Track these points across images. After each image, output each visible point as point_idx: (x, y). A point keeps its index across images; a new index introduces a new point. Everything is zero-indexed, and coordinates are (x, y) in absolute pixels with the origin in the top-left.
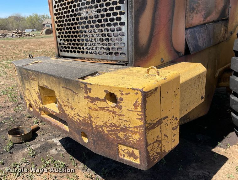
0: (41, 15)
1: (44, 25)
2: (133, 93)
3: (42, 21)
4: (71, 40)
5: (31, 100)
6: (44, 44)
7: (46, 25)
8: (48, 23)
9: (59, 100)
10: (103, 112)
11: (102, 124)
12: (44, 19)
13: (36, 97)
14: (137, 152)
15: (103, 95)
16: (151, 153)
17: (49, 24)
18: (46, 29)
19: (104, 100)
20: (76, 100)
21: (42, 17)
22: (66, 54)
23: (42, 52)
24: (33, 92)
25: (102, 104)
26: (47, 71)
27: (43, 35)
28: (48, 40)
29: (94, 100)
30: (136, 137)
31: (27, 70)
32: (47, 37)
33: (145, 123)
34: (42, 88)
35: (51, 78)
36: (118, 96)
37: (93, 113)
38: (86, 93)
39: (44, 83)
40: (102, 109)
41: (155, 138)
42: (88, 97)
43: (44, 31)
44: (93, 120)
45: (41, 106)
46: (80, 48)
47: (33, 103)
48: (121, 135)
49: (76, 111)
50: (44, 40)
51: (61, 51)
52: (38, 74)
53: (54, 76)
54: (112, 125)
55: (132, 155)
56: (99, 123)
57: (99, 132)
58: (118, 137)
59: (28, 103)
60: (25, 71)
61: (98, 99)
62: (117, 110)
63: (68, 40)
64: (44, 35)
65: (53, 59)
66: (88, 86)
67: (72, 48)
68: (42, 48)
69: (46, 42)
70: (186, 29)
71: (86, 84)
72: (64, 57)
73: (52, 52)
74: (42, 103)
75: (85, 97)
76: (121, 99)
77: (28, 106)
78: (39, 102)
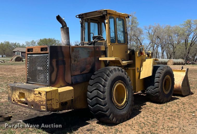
0: (13, 43)
1: (14, 52)
2: (44, 92)
3: (13, 48)
4: (32, 78)
5: (15, 98)
6: (14, 71)
7: (16, 52)
8: (18, 51)
9: (26, 96)
10: (37, 97)
11: (37, 101)
12: (15, 46)
13: (17, 96)
14: (45, 107)
15: (37, 93)
16: (48, 107)
17: (20, 51)
18: (16, 57)
19: (38, 94)
20: (31, 95)
21: (13, 45)
22: (30, 82)
23: (12, 78)
24: (16, 95)
25: (37, 95)
26: (23, 87)
27: (12, 61)
28: (18, 67)
29: (35, 94)
30: (45, 103)
31: (15, 87)
32: (17, 64)
33: (46, 99)
34: (20, 93)
35: (24, 89)
36: (41, 93)
37: (35, 98)
38: (34, 93)
39: (22, 91)
40: (37, 96)
41: (50, 104)
42: (34, 94)
43: (14, 58)
44: (35, 100)
45: (19, 99)
46: (36, 81)
47: (15, 99)
48: (41, 103)
49: (31, 98)
50: (13, 67)
51: (28, 81)
52: (19, 88)
53: (25, 89)
54: (39, 101)
55: (44, 108)
56: (36, 100)
57: (36, 103)
58: (41, 104)
59: (13, 99)
60: (14, 87)
61: (36, 94)
62: (41, 96)
63: (31, 78)
64: (14, 61)
65: (25, 84)
66: (34, 91)
67: (33, 80)
68: (12, 75)
69: (15, 69)
70: (71, 76)
71: (34, 90)
72: (29, 83)
73: (20, 78)
74: (19, 98)
75: (33, 94)
76: (42, 94)
77: (12, 101)
78: (18, 98)
